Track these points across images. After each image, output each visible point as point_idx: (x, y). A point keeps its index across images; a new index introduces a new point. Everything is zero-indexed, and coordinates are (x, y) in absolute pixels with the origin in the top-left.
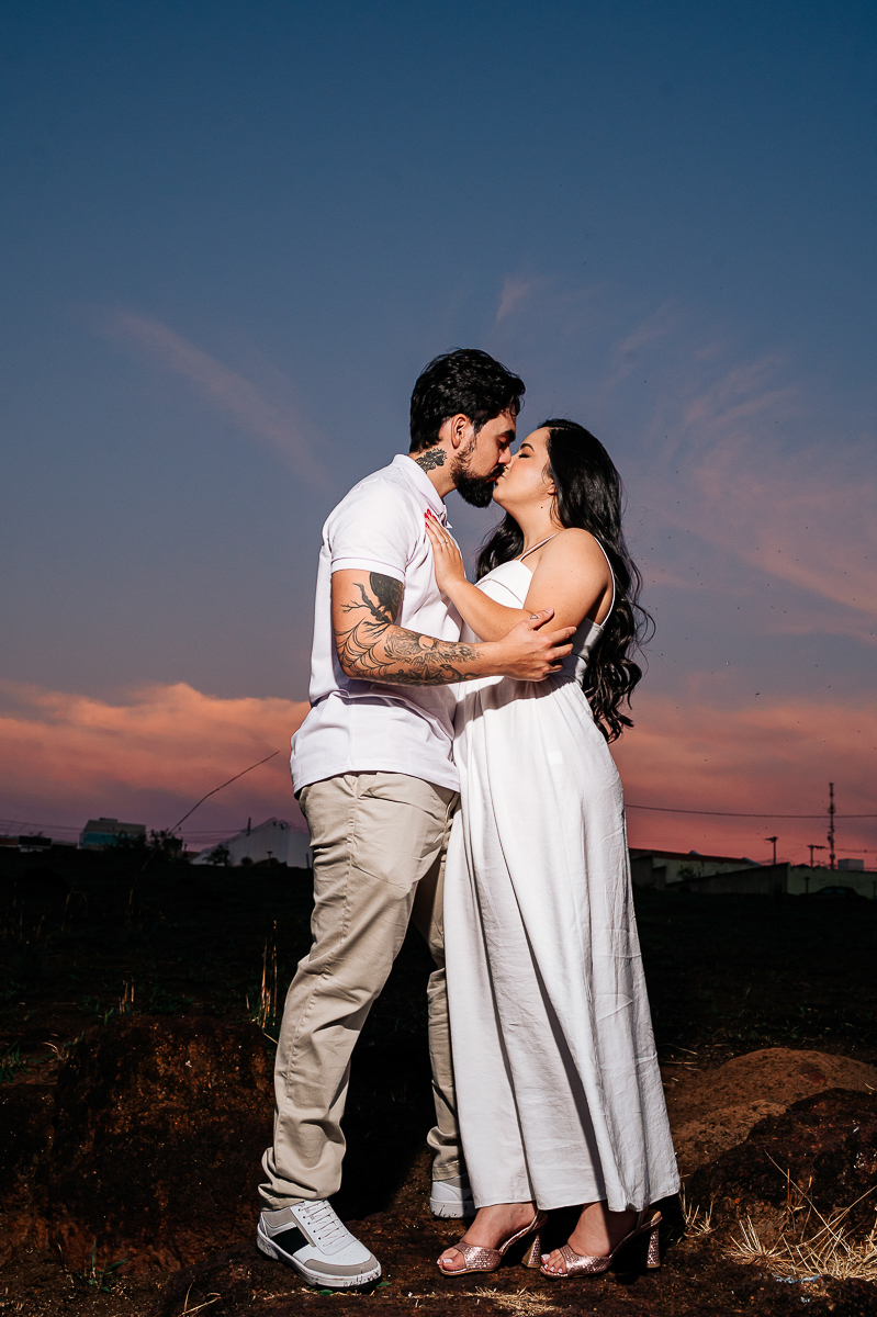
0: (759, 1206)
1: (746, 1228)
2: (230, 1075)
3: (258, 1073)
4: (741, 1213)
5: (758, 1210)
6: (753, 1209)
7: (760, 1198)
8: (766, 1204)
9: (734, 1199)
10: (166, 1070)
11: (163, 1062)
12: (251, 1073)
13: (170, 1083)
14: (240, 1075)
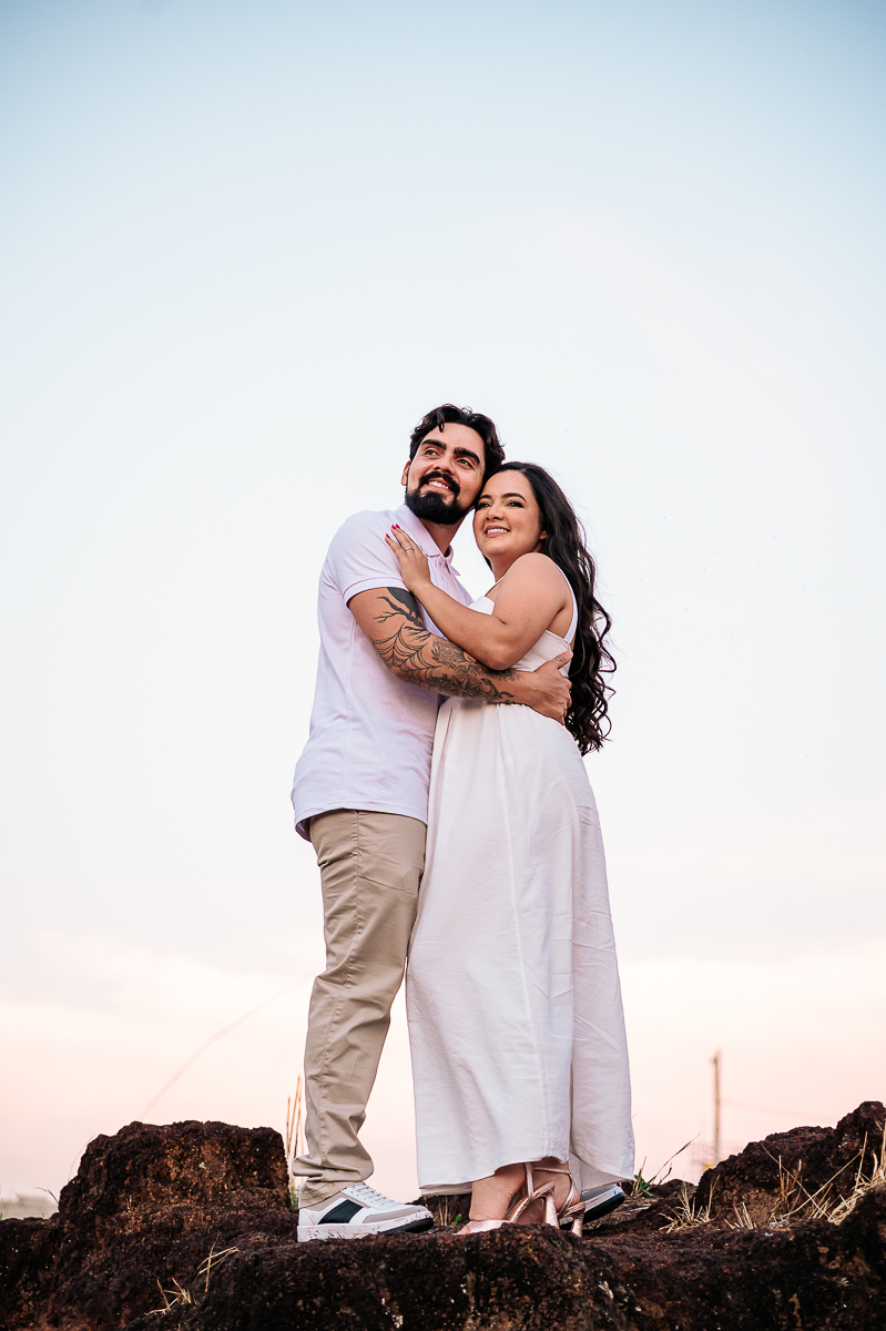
0: (753, 1194)
1: (741, 1215)
2: (247, 1179)
3: (278, 1178)
4: (737, 1202)
5: (753, 1197)
6: (749, 1197)
7: (755, 1187)
8: (760, 1191)
9: (731, 1191)
10: (179, 1174)
11: (175, 1165)
12: (269, 1178)
13: (183, 1188)
14: (258, 1180)
